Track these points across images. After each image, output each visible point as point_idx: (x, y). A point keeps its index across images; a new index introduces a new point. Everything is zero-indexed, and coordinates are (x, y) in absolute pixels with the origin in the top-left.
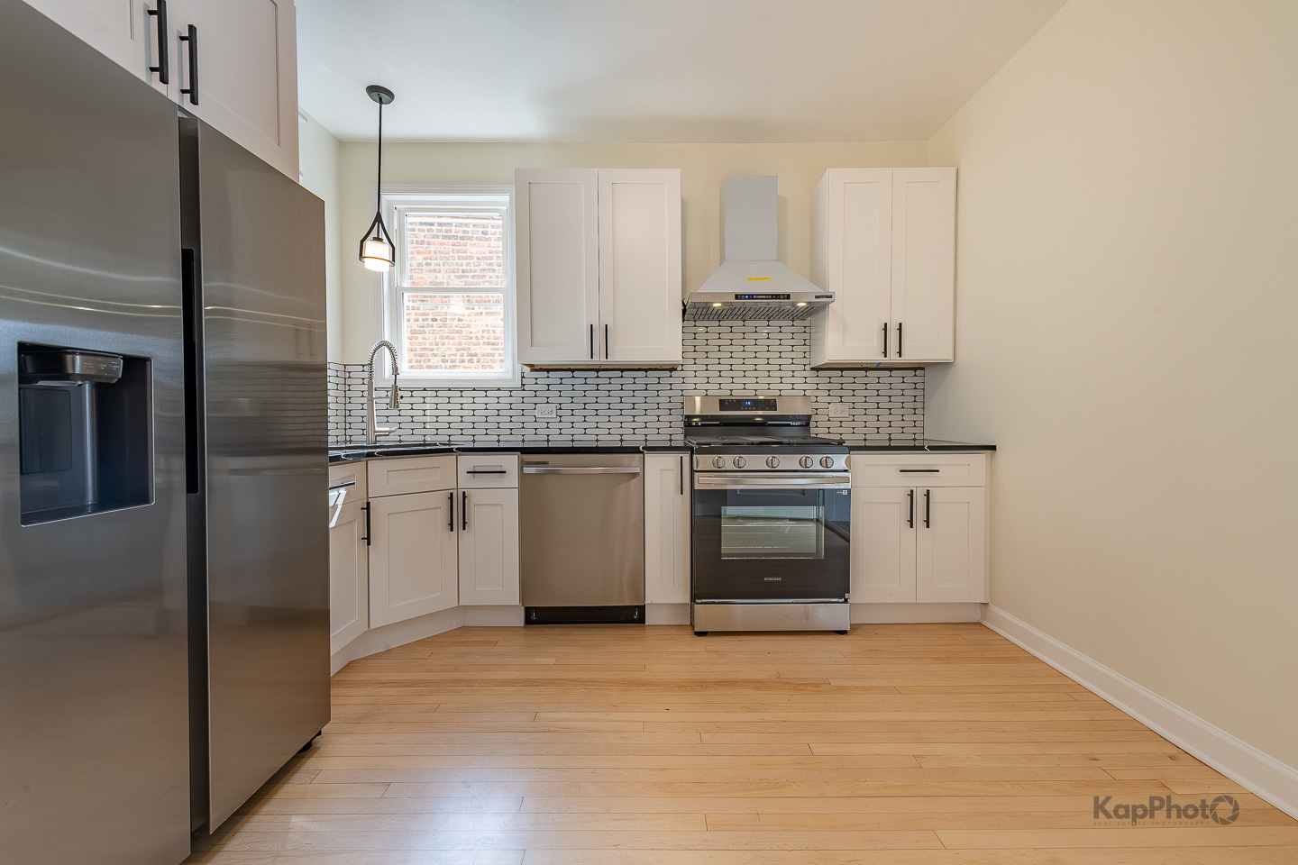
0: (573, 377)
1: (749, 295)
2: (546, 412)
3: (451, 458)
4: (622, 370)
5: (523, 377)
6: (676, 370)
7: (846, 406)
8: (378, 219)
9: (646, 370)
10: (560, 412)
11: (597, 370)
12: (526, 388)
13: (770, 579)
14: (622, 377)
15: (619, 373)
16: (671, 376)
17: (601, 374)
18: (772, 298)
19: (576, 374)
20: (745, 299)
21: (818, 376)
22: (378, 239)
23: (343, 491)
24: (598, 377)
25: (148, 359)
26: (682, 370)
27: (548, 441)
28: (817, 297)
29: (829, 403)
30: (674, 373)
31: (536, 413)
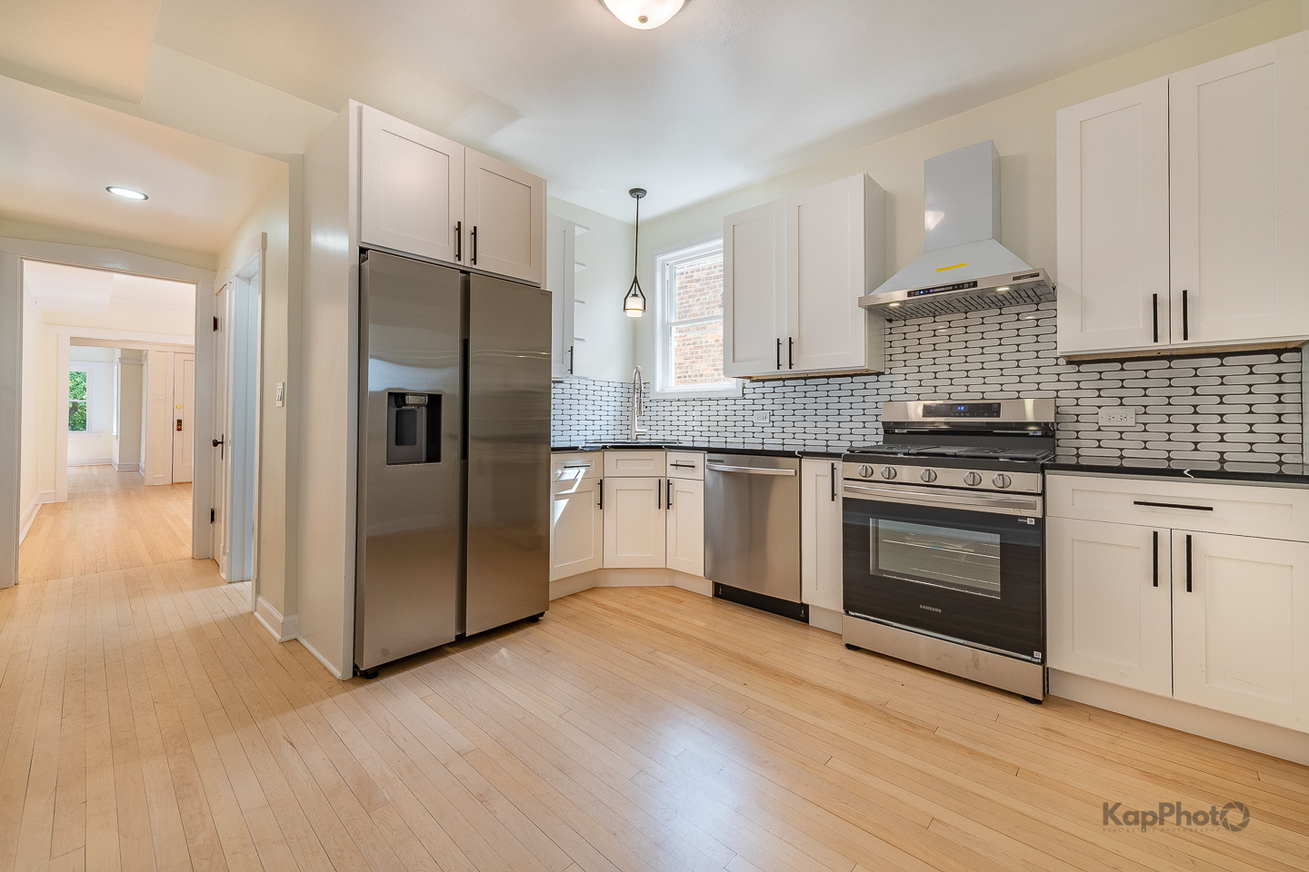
0: (784, 386)
1: (924, 290)
2: (761, 418)
3: (660, 454)
4: (828, 377)
5: (744, 388)
6: (883, 374)
7: (1131, 412)
8: (636, 281)
9: (852, 376)
10: (773, 418)
11: (805, 379)
12: (746, 396)
13: (927, 608)
14: (828, 383)
15: (825, 380)
16: (878, 381)
17: (808, 382)
18: (954, 289)
19: (787, 383)
20: (920, 294)
21: (1079, 372)
22: (635, 295)
23: (583, 470)
24: (806, 385)
25: (440, 396)
26: (891, 373)
27: (763, 444)
28: (1015, 279)
29: (1099, 407)
30: (881, 378)
31: (754, 419)
